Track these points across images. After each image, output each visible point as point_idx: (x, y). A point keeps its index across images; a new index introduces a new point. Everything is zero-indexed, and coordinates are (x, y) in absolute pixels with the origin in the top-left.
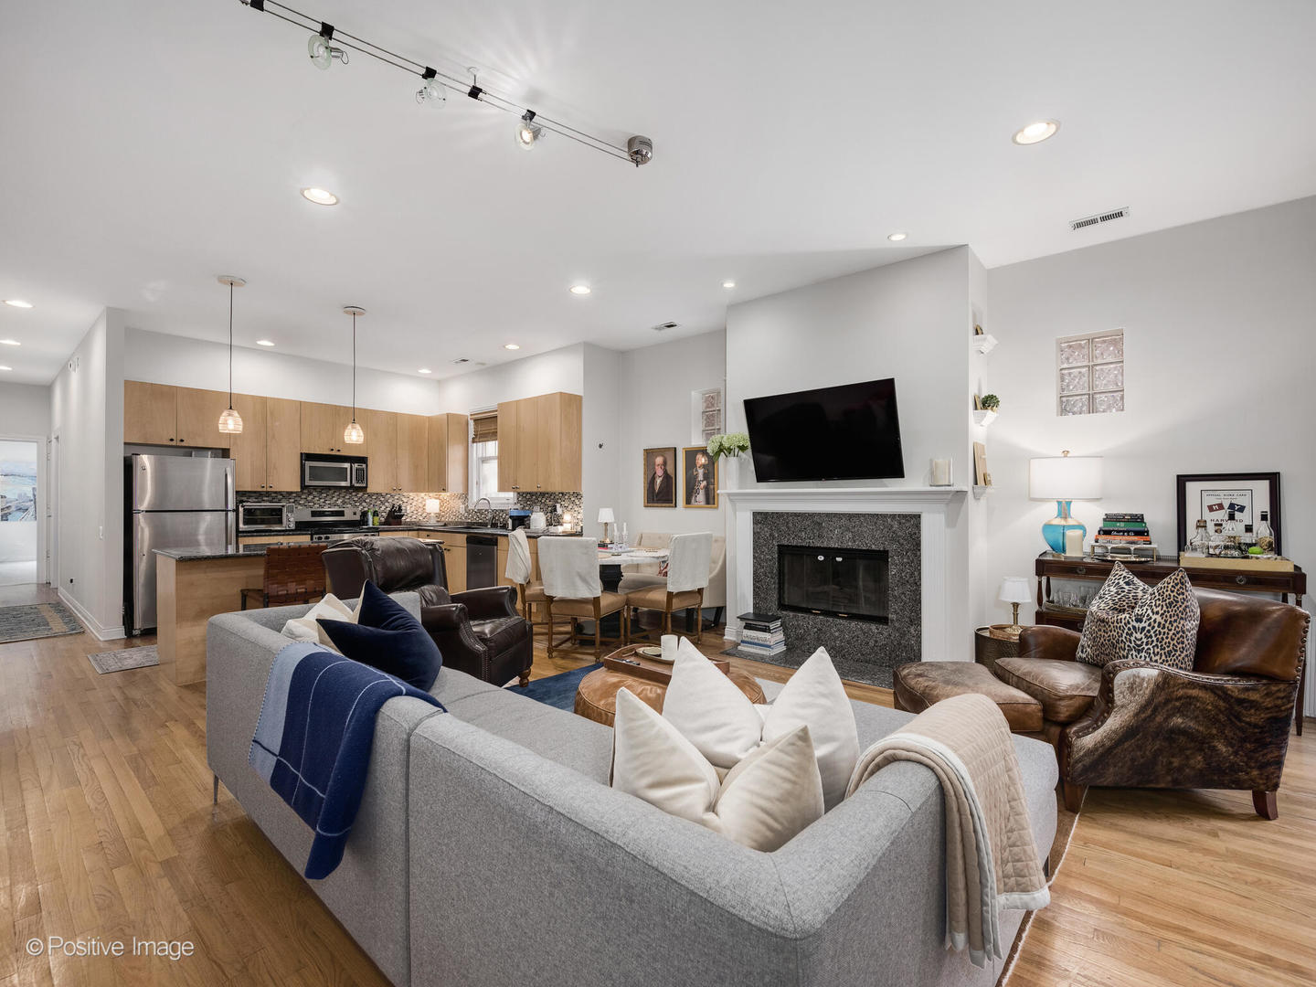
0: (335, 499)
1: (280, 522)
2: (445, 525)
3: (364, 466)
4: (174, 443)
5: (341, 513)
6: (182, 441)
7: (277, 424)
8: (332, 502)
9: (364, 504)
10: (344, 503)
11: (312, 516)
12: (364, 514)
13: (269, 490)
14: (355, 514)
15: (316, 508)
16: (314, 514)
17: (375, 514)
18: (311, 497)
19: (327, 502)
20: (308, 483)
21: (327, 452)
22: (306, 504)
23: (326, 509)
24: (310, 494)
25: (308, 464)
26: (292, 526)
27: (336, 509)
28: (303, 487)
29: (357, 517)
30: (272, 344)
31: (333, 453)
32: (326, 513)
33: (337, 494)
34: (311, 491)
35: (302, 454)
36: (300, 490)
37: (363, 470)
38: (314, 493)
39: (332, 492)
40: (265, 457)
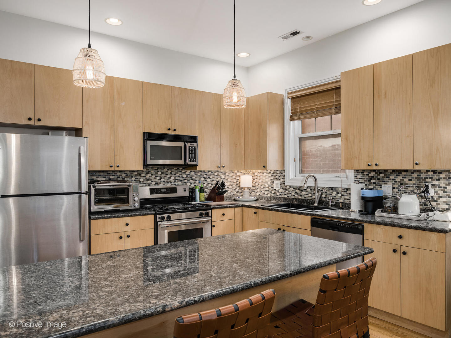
0: (168, 176)
1: (127, 201)
2: (257, 200)
3: (195, 145)
4: (31, 123)
5: (174, 190)
6: (39, 120)
7: (123, 103)
8: (166, 179)
9: (191, 181)
10: (176, 180)
11: (151, 194)
12: (192, 191)
14: (185, 190)
15: (154, 186)
16: (152, 191)
17: (202, 190)
18: (149, 175)
19: (162, 180)
20: (150, 161)
21: (164, 132)
22: (146, 182)
23: (161, 185)
24: (150, 172)
25: (150, 143)
26: (137, 205)
27: (169, 185)
28: (145, 165)
29: (187, 194)
31: (171, 132)
32: (162, 190)
33: (170, 171)
34: (150, 169)
35: (144, 133)
36: (142, 169)
37: (195, 149)
38: (152, 172)
39: (165, 170)
40: (112, 138)
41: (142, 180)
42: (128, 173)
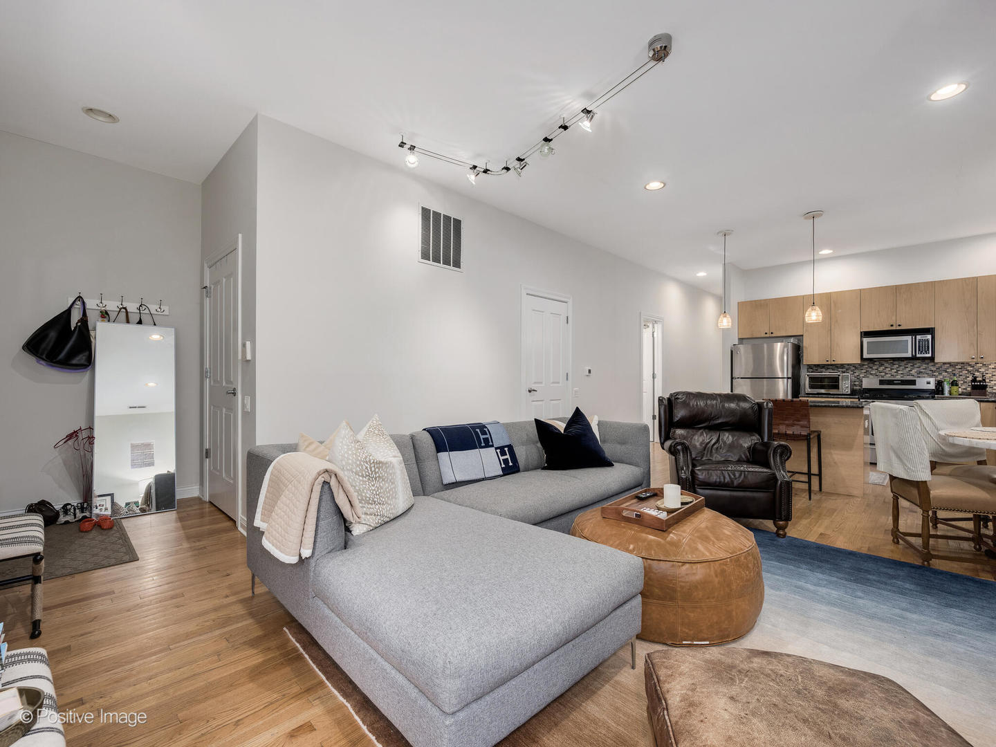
0: (909, 369)
1: (837, 387)
3: (930, 337)
4: (767, 335)
5: (912, 382)
6: (772, 333)
7: (840, 311)
8: (905, 371)
9: (944, 374)
11: (880, 384)
12: (940, 384)
13: (833, 363)
14: (929, 383)
15: (888, 377)
16: (882, 382)
17: (953, 384)
19: (900, 372)
20: (865, 356)
21: (886, 328)
23: (897, 377)
24: (882, 365)
25: (866, 340)
27: (908, 378)
28: (862, 358)
29: (931, 387)
30: (831, 251)
31: (894, 328)
32: (895, 382)
33: (910, 365)
34: (883, 362)
35: (861, 332)
36: (859, 362)
37: (928, 341)
38: (886, 365)
39: (905, 362)
40: (829, 338)
41: (873, 372)
42: (857, 366)
